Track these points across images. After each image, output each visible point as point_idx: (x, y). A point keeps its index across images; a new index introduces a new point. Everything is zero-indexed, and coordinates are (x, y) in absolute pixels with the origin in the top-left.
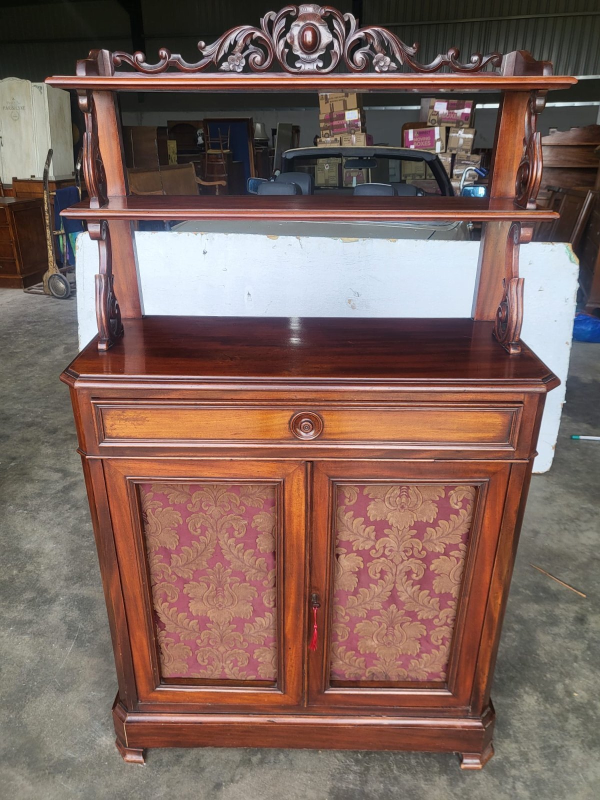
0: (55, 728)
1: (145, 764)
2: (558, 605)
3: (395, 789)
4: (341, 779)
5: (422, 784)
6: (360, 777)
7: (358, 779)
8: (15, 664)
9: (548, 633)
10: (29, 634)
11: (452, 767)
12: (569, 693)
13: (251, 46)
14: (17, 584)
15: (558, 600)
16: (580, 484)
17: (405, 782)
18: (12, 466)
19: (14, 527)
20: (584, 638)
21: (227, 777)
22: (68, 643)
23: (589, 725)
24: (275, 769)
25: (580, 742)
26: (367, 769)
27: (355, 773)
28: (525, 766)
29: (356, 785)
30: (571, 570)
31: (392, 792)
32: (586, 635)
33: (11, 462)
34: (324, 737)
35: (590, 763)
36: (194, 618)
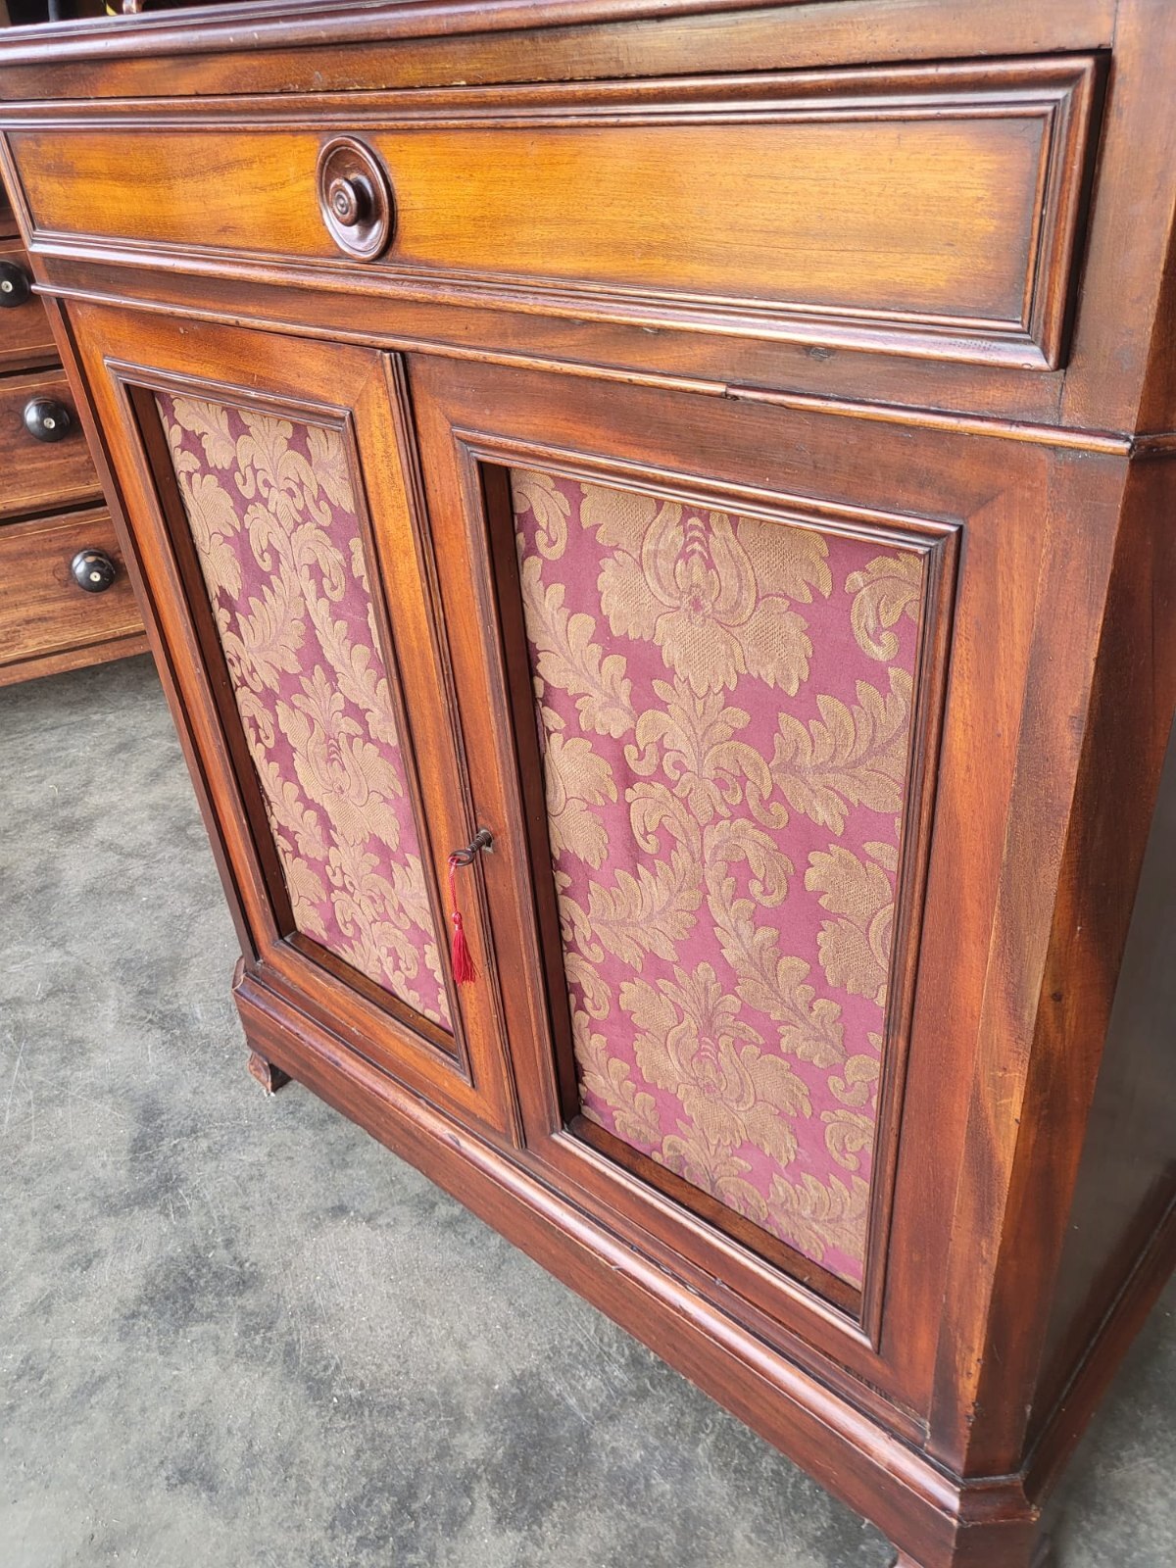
1: (273, 1094)
3: (663, 1486)
4: (565, 1372)
5: (741, 1532)
6: (609, 1397)
7: (603, 1399)
17: (700, 1492)
21: (368, 1206)
26: (642, 1394)
29: (585, 1409)
31: (648, 1486)
36: (309, 804)
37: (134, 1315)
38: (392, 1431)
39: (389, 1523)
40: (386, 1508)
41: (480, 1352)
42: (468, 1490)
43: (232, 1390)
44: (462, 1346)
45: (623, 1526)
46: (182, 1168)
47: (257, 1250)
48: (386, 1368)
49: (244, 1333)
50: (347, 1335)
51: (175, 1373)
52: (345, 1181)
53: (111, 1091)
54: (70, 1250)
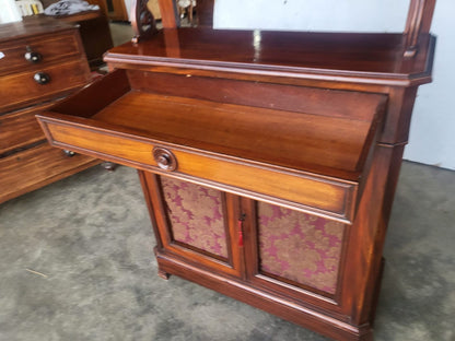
1: (167, 280)
4: (262, 328)
7: (272, 331)
24: (228, 307)
26: (280, 328)
27: (272, 327)
29: (270, 334)
36: (185, 210)
37: (157, 338)
41: (241, 328)
44: (237, 327)
46: (152, 302)
47: (180, 316)
48: (222, 336)
49: (186, 336)
50: (210, 331)
52: (194, 297)
53: (125, 288)
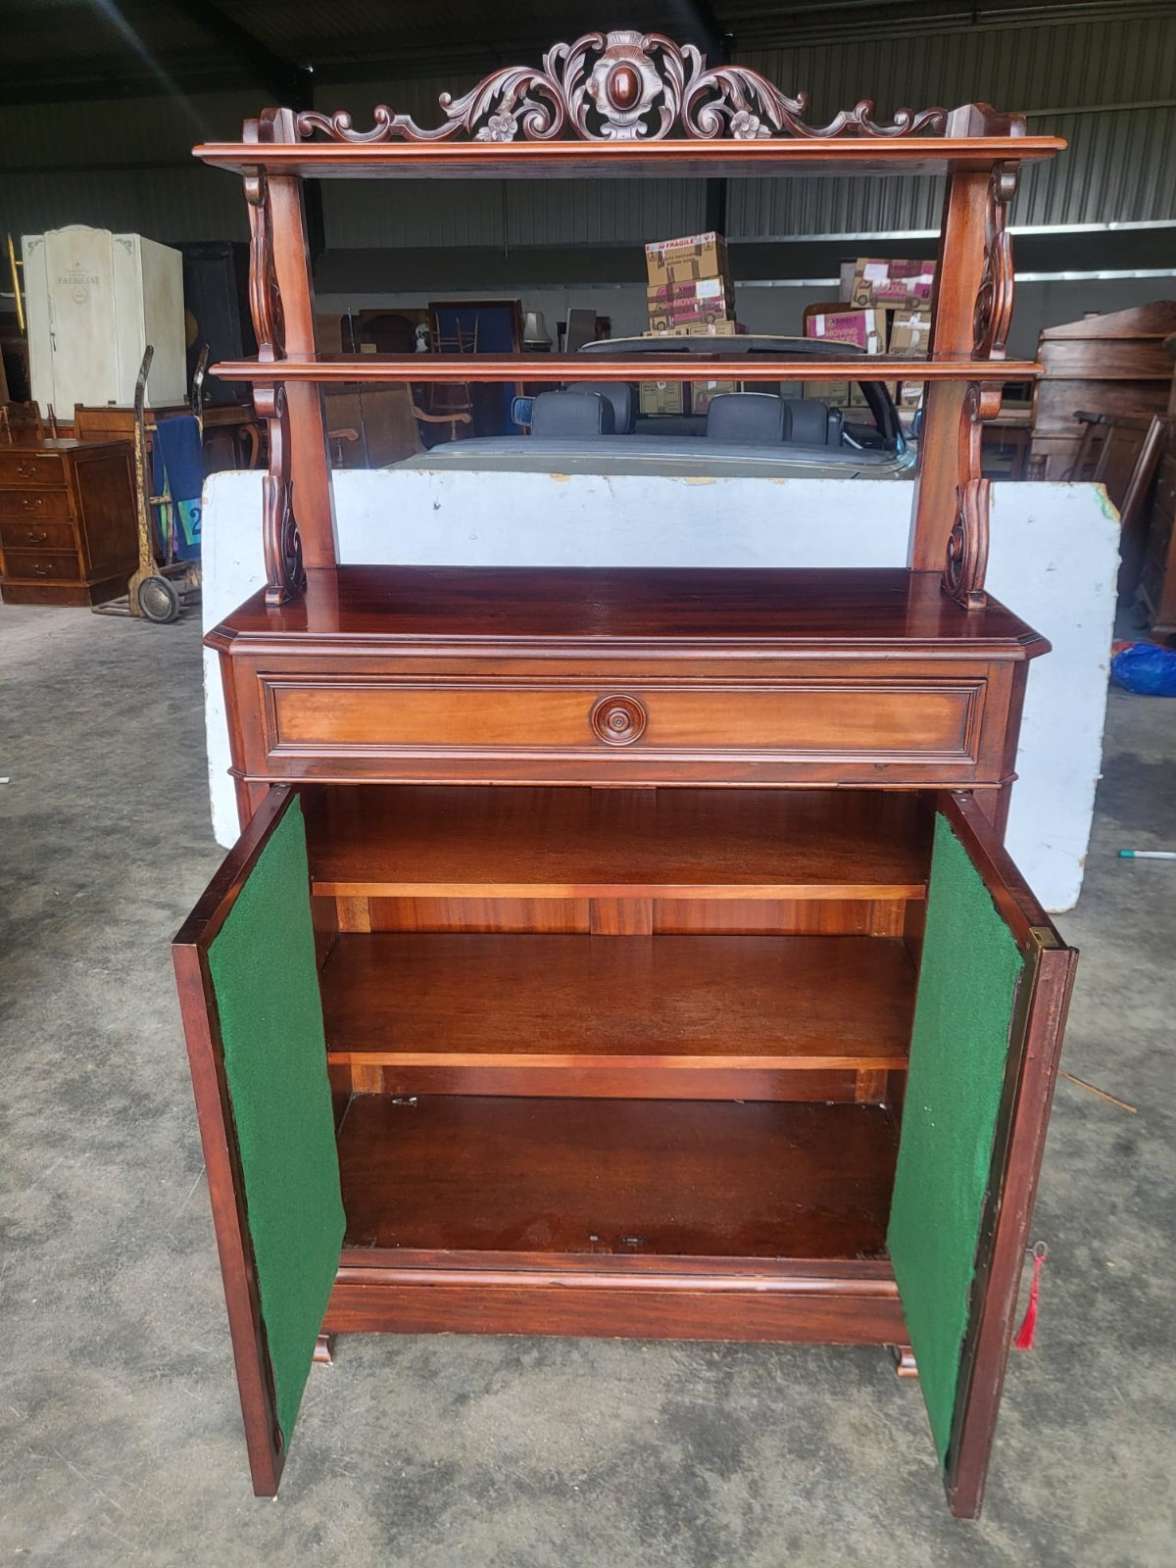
0: (169, 1308)
1: (331, 1363)
2: (1084, 1125)
3: (779, 1406)
4: (682, 1391)
5: (828, 1399)
6: (715, 1387)
7: (713, 1390)
8: (95, 1211)
9: (1065, 1170)
10: (118, 1164)
11: (882, 1373)
12: (1098, 1262)
13: (527, 101)
14: (95, 1086)
15: (1084, 1116)
16: (1132, 931)
17: (796, 1396)
18: (78, 898)
19: (87, 996)
20: (1130, 1176)
21: (478, 1385)
22: (189, 1178)
23: (1133, 1312)
24: (564, 1374)
25: (1114, 1337)
26: (729, 1376)
27: (708, 1381)
28: (1014, 1373)
29: (710, 1400)
30: (1110, 1070)
31: (773, 1411)
32: (1133, 1172)
33: (76, 893)
34: (652, 1315)
35: (1133, 1371)
37: (391, 1539)
38: (625, 1479)
39: (671, 1517)
40: (662, 1512)
41: (628, 1412)
42: (694, 1475)
43: (508, 1528)
44: (616, 1416)
45: (779, 1435)
46: (317, 1443)
47: (433, 1451)
48: (587, 1454)
49: (480, 1496)
50: (545, 1454)
51: (460, 1546)
52: (445, 1382)
53: (191, 1435)
54: (291, 1541)
